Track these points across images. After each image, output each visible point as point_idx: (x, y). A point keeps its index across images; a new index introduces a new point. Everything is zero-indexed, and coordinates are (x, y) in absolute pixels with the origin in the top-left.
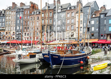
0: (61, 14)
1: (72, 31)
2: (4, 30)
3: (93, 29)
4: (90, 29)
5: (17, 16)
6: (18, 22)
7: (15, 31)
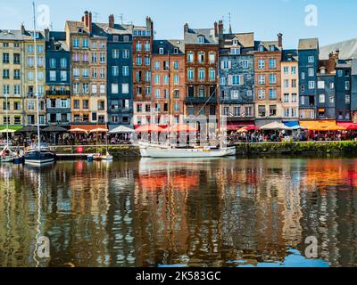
0: (240, 60)
1: (273, 103)
2: (69, 94)
3: (322, 99)
4: (315, 98)
5: (109, 54)
6: (115, 71)
7: (104, 98)
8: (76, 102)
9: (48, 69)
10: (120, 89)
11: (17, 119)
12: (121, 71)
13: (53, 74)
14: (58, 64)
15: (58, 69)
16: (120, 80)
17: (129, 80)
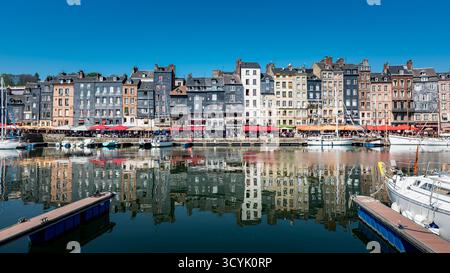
5: (345, 82)
6: (348, 93)
7: (342, 109)
8: (325, 111)
9: (308, 92)
10: (351, 103)
11: (291, 121)
12: (352, 92)
13: (311, 95)
14: (315, 88)
15: (314, 92)
16: (351, 97)
17: (357, 97)
